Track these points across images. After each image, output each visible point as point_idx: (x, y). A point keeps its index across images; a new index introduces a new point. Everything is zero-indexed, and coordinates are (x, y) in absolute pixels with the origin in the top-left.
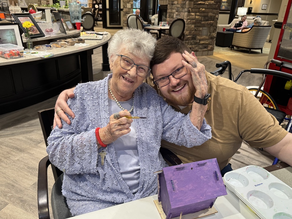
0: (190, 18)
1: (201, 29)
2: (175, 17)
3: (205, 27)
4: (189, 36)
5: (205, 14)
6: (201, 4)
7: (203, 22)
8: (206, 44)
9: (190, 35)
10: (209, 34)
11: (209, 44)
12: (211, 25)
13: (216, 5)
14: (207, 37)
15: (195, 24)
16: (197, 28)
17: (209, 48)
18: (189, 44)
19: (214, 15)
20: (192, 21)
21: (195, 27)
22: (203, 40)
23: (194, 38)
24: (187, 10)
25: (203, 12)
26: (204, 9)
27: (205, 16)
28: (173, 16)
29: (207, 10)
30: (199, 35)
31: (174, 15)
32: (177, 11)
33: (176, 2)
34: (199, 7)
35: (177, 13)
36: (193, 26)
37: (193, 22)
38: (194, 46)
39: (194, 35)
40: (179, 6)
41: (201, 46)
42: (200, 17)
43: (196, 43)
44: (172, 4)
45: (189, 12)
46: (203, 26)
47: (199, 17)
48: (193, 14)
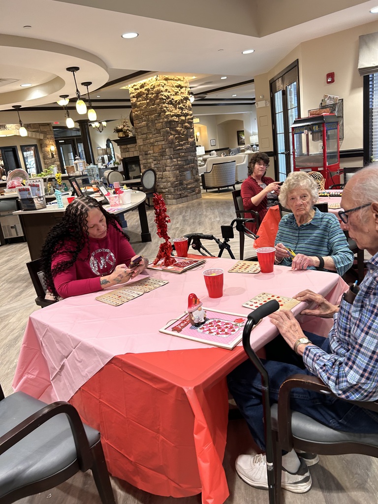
0: (173, 164)
1: (185, 173)
3: (188, 170)
4: (177, 183)
5: (186, 158)
6: (179, 149)
7: (185, 167)
8: (193, 187)
10: (193, 177)
11: (195, 187)
12: (193, 167)
13: (192, 148)
14: (192, 181)
15: (179, 170)
16: (182, 173)
17: (197, 191)
18: (179, 190)
19: (193, 157)
21: (180, 172)
22: (189, 184)
23: (181, 184)
24: (169, 158)
25: (183, 156)
26: (183, 154)
27: (185, 161)
29: (187, 154)
30: (185, 180)
32: (154, 161)
33: (151, 152)
34: (178, 152)
35: (155, 162)
36: (178, 172)
37: (177, 168)
38: (183, 192)
39: (180, 181)
40: (157, 155)
41: (189, 190)
42: (182, 162)
43: (184, 189)
44: (146, 154)
45: (171, 158)
46: (187, 170)
47: (180, 162)
48: (175, 160)
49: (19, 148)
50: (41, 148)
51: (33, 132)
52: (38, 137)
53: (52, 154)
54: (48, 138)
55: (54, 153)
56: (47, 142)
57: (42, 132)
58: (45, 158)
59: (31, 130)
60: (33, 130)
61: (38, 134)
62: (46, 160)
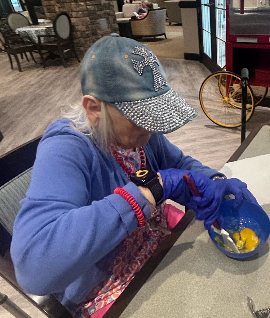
0: (80, 9)
2: (57, 10)
3: (102, 18)
5: (98, 2)
7: (98, 13)
9: (88, 31)
10: (109, 25)
12: (109, 14)
14: (109, 30)
15: (89, 16)
16: (93, 20)
20: (84, 12)
21: (91, 20)
23: (94, 33)
27: (97, 5)
28: (55, 10)
30: (99, 29)
31: (54, 8)
36: (88, 19)
37: (86, 13)
39: (93, 30)
42: (93, 7)
46: (100, 17)
47: (90, 6)
48: (83, 4)
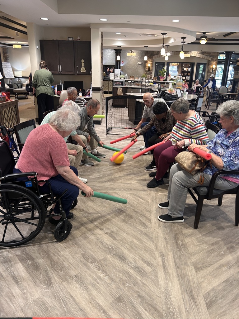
49: (196, 64)
50: (208, 65)
51: (206, 55)
52: (208, 59)
53: (213, 69)
54: (214, 60)
55: (214, 70)
56: (212, 62)
57: (211, 56)
58: (208, 72)
59: (205, 54)
60: (206, 54)
61: (208, 57)
62: (208, 73)
